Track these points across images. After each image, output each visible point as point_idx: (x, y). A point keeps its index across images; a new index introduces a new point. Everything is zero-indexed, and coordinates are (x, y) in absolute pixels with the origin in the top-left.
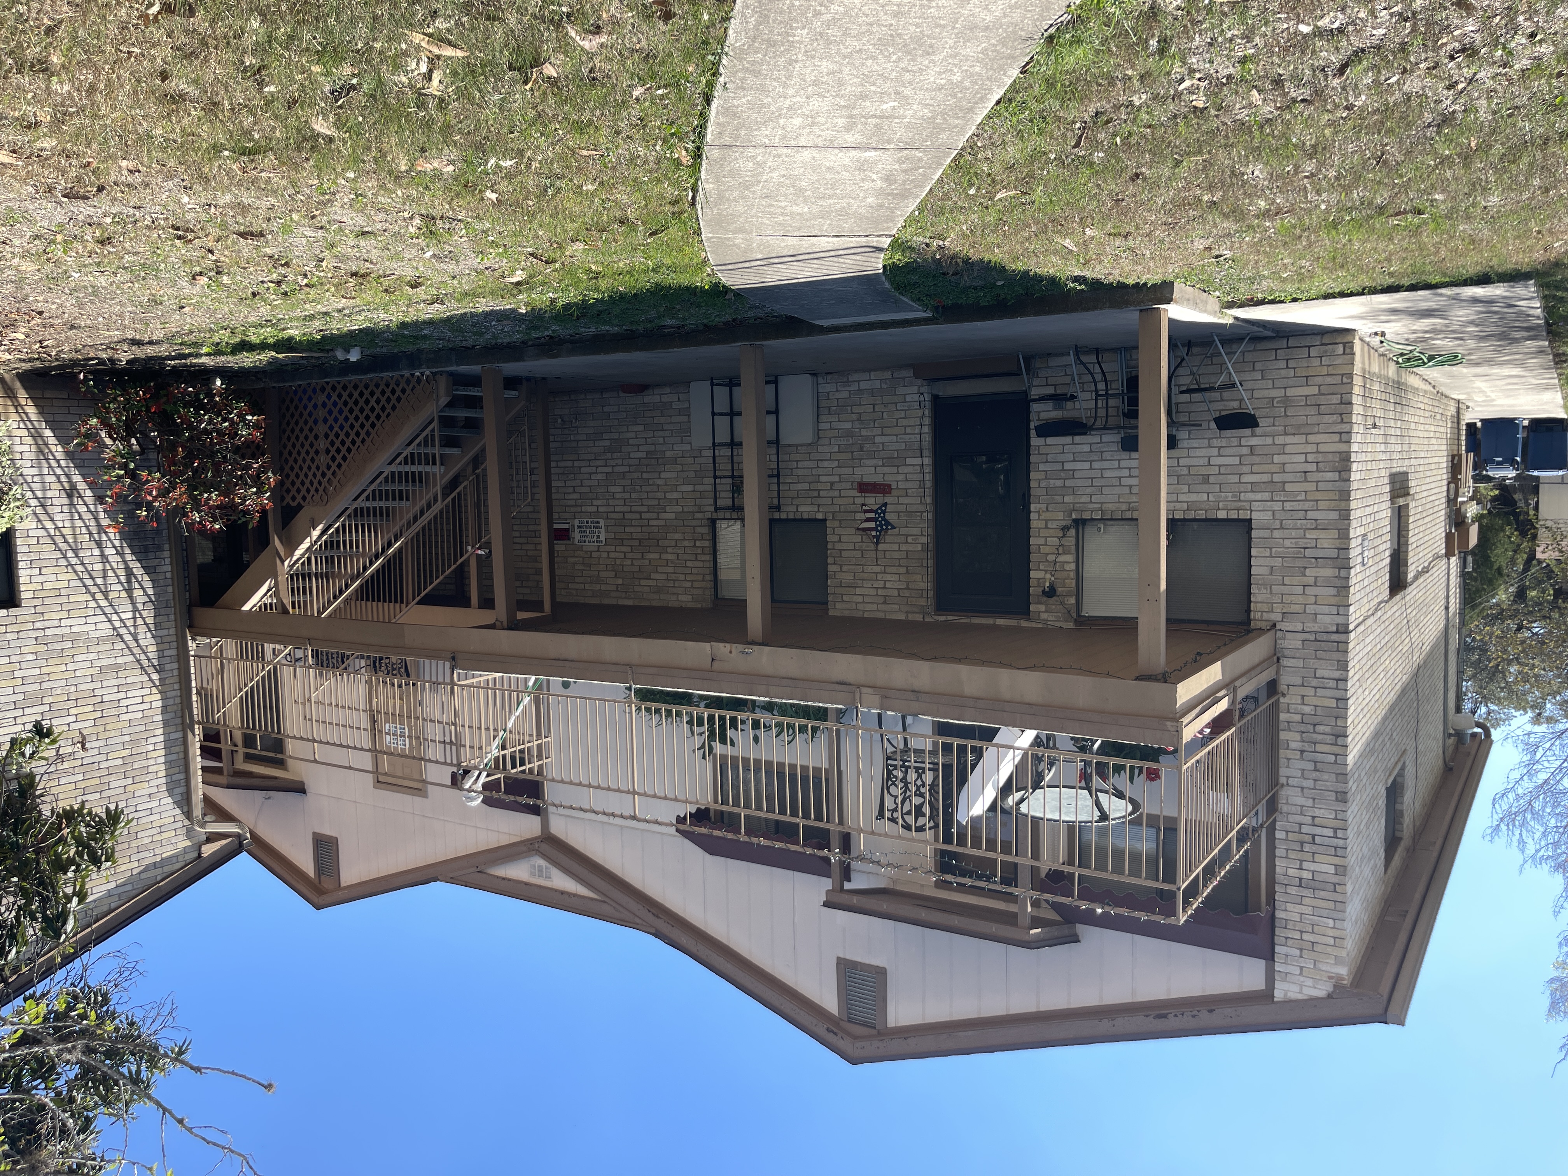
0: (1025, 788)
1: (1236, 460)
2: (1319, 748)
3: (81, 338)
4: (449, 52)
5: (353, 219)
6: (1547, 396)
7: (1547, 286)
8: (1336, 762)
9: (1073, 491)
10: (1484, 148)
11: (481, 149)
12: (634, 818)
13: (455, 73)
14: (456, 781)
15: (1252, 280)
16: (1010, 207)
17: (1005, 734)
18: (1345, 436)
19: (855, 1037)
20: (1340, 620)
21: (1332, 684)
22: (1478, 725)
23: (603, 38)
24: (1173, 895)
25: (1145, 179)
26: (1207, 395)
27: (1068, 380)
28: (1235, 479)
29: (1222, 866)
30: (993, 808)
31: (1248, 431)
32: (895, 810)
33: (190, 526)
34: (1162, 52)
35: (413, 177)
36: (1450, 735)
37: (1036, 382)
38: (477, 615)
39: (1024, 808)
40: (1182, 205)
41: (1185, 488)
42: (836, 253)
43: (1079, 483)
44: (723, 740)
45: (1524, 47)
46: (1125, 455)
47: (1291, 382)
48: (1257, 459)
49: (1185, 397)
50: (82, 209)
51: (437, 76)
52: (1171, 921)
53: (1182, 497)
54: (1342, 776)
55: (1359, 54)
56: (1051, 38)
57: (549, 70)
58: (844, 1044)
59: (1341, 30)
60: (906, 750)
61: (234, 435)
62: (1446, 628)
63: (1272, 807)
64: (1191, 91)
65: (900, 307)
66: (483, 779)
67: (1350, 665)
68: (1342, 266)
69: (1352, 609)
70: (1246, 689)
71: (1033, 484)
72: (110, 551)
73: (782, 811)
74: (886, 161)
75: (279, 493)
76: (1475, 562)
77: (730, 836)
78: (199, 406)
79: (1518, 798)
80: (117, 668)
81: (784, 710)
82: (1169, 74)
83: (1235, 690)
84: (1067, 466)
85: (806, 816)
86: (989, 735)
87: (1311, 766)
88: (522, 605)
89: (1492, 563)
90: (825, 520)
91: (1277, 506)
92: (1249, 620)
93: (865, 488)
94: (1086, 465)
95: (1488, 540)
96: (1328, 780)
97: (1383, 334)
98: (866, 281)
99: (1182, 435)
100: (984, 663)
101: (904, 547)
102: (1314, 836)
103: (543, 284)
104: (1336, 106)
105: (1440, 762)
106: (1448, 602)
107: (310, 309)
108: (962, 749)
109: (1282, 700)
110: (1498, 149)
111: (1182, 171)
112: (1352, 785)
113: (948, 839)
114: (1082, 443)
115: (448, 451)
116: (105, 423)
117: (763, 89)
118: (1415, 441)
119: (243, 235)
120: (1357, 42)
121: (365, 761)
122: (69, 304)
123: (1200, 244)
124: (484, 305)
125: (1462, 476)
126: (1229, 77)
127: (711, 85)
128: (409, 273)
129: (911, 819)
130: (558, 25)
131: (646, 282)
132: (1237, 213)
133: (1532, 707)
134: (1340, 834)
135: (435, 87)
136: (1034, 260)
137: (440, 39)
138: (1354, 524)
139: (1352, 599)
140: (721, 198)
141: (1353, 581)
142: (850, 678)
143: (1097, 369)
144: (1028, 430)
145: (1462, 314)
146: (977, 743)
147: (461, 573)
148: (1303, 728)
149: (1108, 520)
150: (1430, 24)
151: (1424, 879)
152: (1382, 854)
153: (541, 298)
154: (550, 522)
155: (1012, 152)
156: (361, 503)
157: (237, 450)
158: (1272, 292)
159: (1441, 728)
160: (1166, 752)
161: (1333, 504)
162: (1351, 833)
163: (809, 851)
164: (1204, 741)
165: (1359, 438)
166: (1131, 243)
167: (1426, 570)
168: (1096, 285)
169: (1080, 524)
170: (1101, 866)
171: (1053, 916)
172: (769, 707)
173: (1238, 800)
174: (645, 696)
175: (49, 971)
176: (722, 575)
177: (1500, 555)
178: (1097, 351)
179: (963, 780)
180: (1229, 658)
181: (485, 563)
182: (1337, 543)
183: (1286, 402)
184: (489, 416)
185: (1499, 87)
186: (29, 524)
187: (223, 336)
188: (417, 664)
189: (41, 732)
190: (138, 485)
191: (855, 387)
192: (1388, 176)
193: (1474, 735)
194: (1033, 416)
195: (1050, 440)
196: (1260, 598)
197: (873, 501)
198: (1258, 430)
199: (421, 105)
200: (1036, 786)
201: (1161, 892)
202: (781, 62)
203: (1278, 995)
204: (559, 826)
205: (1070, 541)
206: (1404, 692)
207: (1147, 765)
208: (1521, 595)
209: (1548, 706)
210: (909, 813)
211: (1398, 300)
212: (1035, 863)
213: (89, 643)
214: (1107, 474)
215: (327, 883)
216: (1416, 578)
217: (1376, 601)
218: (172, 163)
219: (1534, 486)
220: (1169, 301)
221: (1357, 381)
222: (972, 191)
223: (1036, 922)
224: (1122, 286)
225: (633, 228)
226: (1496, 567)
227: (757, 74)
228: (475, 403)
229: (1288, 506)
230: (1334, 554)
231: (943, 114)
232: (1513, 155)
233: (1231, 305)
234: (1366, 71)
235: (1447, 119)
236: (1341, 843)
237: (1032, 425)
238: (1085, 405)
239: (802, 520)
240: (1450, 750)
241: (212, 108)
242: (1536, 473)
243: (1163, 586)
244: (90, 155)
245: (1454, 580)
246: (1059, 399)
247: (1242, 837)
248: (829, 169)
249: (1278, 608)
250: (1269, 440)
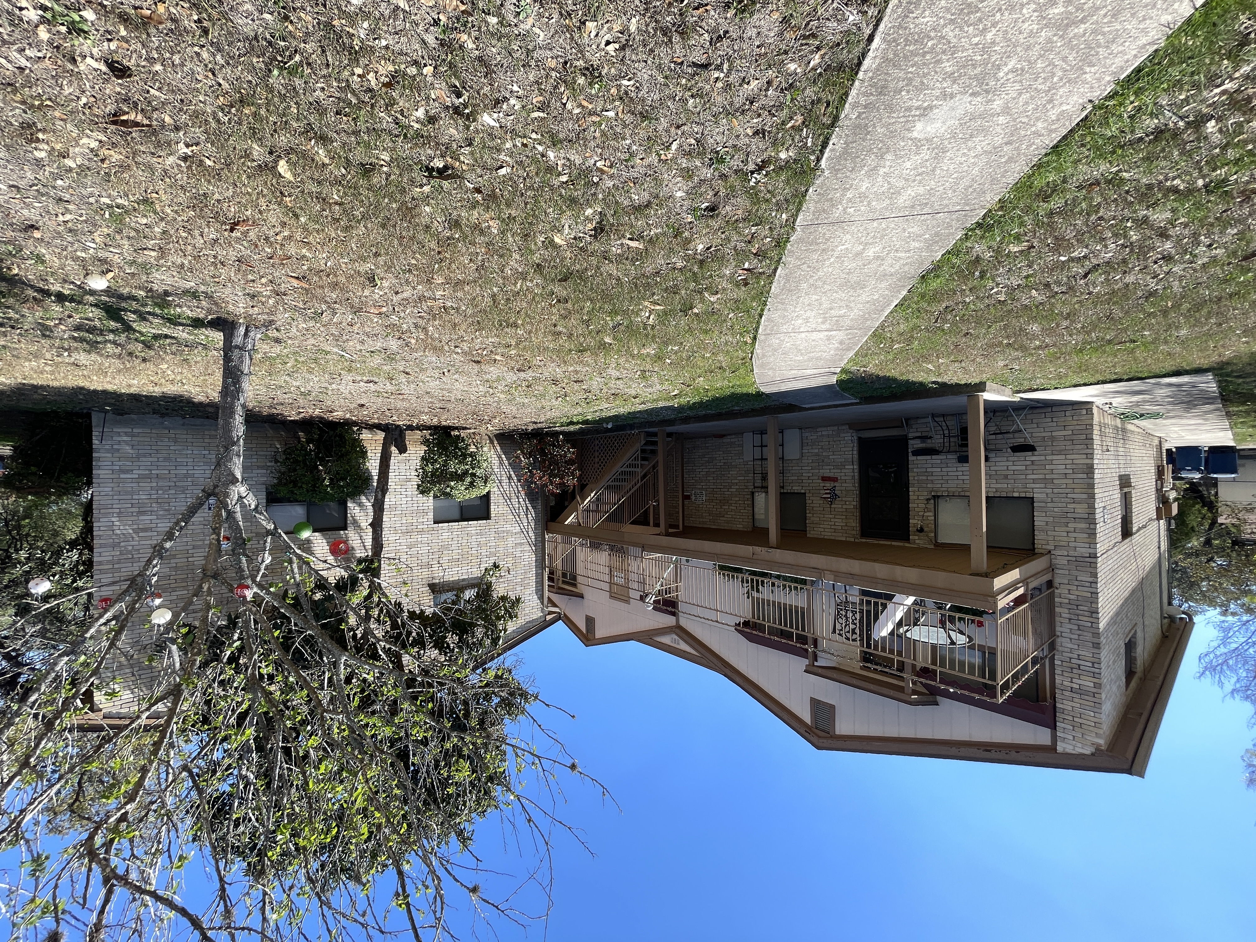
0: (910, 625)
1: (1024, 468)
2: (1080, 618)
3: (516, 422)
4: (658, 307)
5: (615, 373)
6: (1222, 434)
7: (1221, 375)
8: (1092, 626)
9: (932, 482)
10: (1177, 306)
11: (666, 344)
12: (717, 621)
13: (659, 315)
14: (642, 598)
15: (1030, 380)
16: (901, 351)
17: (898, 598)
18: (1090, 456)
19: (819, 737)
20: (1091, 551)
21: (1088, 584)
22: (1184, 613)
23: (719, 296)
24: (994, 687)
25: (971, 335)
26: (1006, 435)
27: (928, 429)
28: (1024, 477)
29: (1023, 676)
30: (892, 633)
31: (1030, 453)
32: (841, 630)
33: (549, 491)
34: (982, 277)
35: (640, 356)
36: (1165, 618)
37: (911, 430)
38: (652, 530)
39: (908, 635)
40: (992, 346)
41: (994, 481)
42: (814, 376)
43: (935, 478)
44: (758, 591)
45: (1205, 252)
46: (960, 465)
47: (1054, 429)
48: (1036, 467)
49: (993, 437)
50: (522, 375)
51: (652, 317)
52: (994, 700)
53: (992, 486)
54: (1097, 635)
55: (1096, 267)
56: (923, 276)
57: (696, 310)
58: (815, 739)
59: (1085, 257)
60: (847, 602)
61: (565, 457)
62: (1160, 558)
63: (1052, 647)
64: (997, 293)
65: (843, 398)
66: (653, 599)
67: (1099, 575)
68: (1085, 371)
69: (1098, 546)
70: (1034, 584)
71: (910, 478)
72: (521, 500)
73: (786, 625)
74: (840, 335)
75: (580, 479)
76: (1176, 524)
77: (761, 634)
78: (554, 446)
79: (1216, 657)
80: (521, 544)
81: (785, 579)
82: (985, 286)
83: (1027, 584)
84: (929, 470)
85: (797, 629)
86: (890, 598)
87: (1076, 627)
88: (671, 526)
89: (1187, 525)
90: (805, 493)
91: (1050, 491)
92: (1034, 549)
93: (824, 479)
94: (939, 470)
95: (1184, 512)
96: (1088, 636)
97: (1111, 404)
98: (829, 387)
99: (991, 455)
100: (887, 563)
101: (844, 507)
102: (1079, 665)
103: (685, 395)
104: (1082, 293)
105: (1160, 632)
106: (1159, 544)
107: (596, 408)
108: (876, 604)
109: (1056, 591)
110: (1186, 306)
111: (992, 330)
112: (1103, 640)
113: (869, 646)
114: (936, 459)
115: (643, 462)
116: (523, 452)
117: (785, 310)
118: (1133, 458)
119: (576, 382)
120: (1095, 261)
121: (606, 587)
122: (514, 409)
123: (1001, 364)
124: (661, 404)
125: (1165, 477)
126: (1019, 285)
127: (762, 310)
128: (633, 393)
129: (849, 635)
130: (701, 293)
131: (728, 392)
132: (1023, 348)
133: (1220, 606)
134: (1096, 665)
135: (651, 321)
136: (912, 375)
137: (655, 303)
138: (1097, 501)
139: (1098, 540)
140: (764, 356)
141: (1098, 531)
142: (820, 567)
143: (944, 424)
144: (908, 453)
145: (1162, 392)
146: (884, 601)
147: (646, 512)
148: (1070, 607)
149: (952, 496)
150: (1140, 248)
151: (1153, 697)
152: (1124, 680)
153: (683, 400)
154: (683, 492)
155: (902, 327)
156: (610, 483)
157: (566, 462)
158: (1043, 385)
159: (1159, 613)
160: (987, 613)
161: (1084, 490)
162: (1103, 666)
163: (798, 645)
164: (1009, 609)
165: (1098, 456)
166: (963, 364)
167: (1144, 527)
168: (943, 385)
169: (936, 498)
170: (952, 667)
171: (924, 690)
172: (778, 577)
173: (1031, 641)
174: (722, 568)
175: (493, 658)
176: (756, 517)
177: (1193, 520)
178: (943, 416)
179: (876, 618)
180: (1023, 567)
181: (656, 508)
182: (1087, 511)
183: (1053, 438)
184: (660, 448)
185: (1188, 275)
186: (496, 489)
187: (565, 419)
188: (628, 548)
189: (496, 566)
190: (532, 475)
191: (820, 434)
192: (1113, 325)
193: (1181, 619)
194: (910, 446)
195: (919, 458)
196: (1040, 537)
197: (828, 485)
198: (1036, 453)
199: (645, 329)
200: (915, 624)
201: (985, 685)
202: (794, 298)
203: (1060, 749)
204: (683, 622)
205: (931, 506)
206: (1133, 592)
207: (977, 619)
208: (1208, 542)
209: (1232, 606)
210: (848, 632)
211: (1120, 387)
212: (914, 662)
213: (513, 534)
214: (950, 474)
215: (590, 636)
216: (1138, 531)
217: (1113, 542)
218: (554, 357)
219: (1215, 483)
220: (983, 391)
221: (1096, 428)
222: (882, 346)
223: (915, 692)
224: (958, 385)
225: (725, 370)
226: (1190, 526)
227: (783, 304)
228: (655, 443)
229: (1055, 491)
230: (1086, 516)
231: (869, 313)
232: (1198, 307)
233: (1019, 392)
234: (1100, 274)
235: (1152, 294)
236: (1097, 671)
237: (910, 450)
238: (938, 441)
239: (794, 493)
240: (1165, 627)
241: (570, 336)
242: (1215, 476)
243: (984, 529)
244: (528, 355)
245: (1163, 533)
246: (923, 438)
247: (1035, 661)
248: (813, 340)
249: (1052, 543)
250: (1043, 458)
